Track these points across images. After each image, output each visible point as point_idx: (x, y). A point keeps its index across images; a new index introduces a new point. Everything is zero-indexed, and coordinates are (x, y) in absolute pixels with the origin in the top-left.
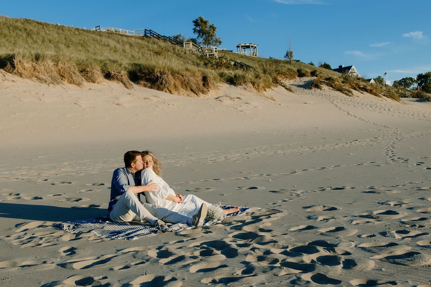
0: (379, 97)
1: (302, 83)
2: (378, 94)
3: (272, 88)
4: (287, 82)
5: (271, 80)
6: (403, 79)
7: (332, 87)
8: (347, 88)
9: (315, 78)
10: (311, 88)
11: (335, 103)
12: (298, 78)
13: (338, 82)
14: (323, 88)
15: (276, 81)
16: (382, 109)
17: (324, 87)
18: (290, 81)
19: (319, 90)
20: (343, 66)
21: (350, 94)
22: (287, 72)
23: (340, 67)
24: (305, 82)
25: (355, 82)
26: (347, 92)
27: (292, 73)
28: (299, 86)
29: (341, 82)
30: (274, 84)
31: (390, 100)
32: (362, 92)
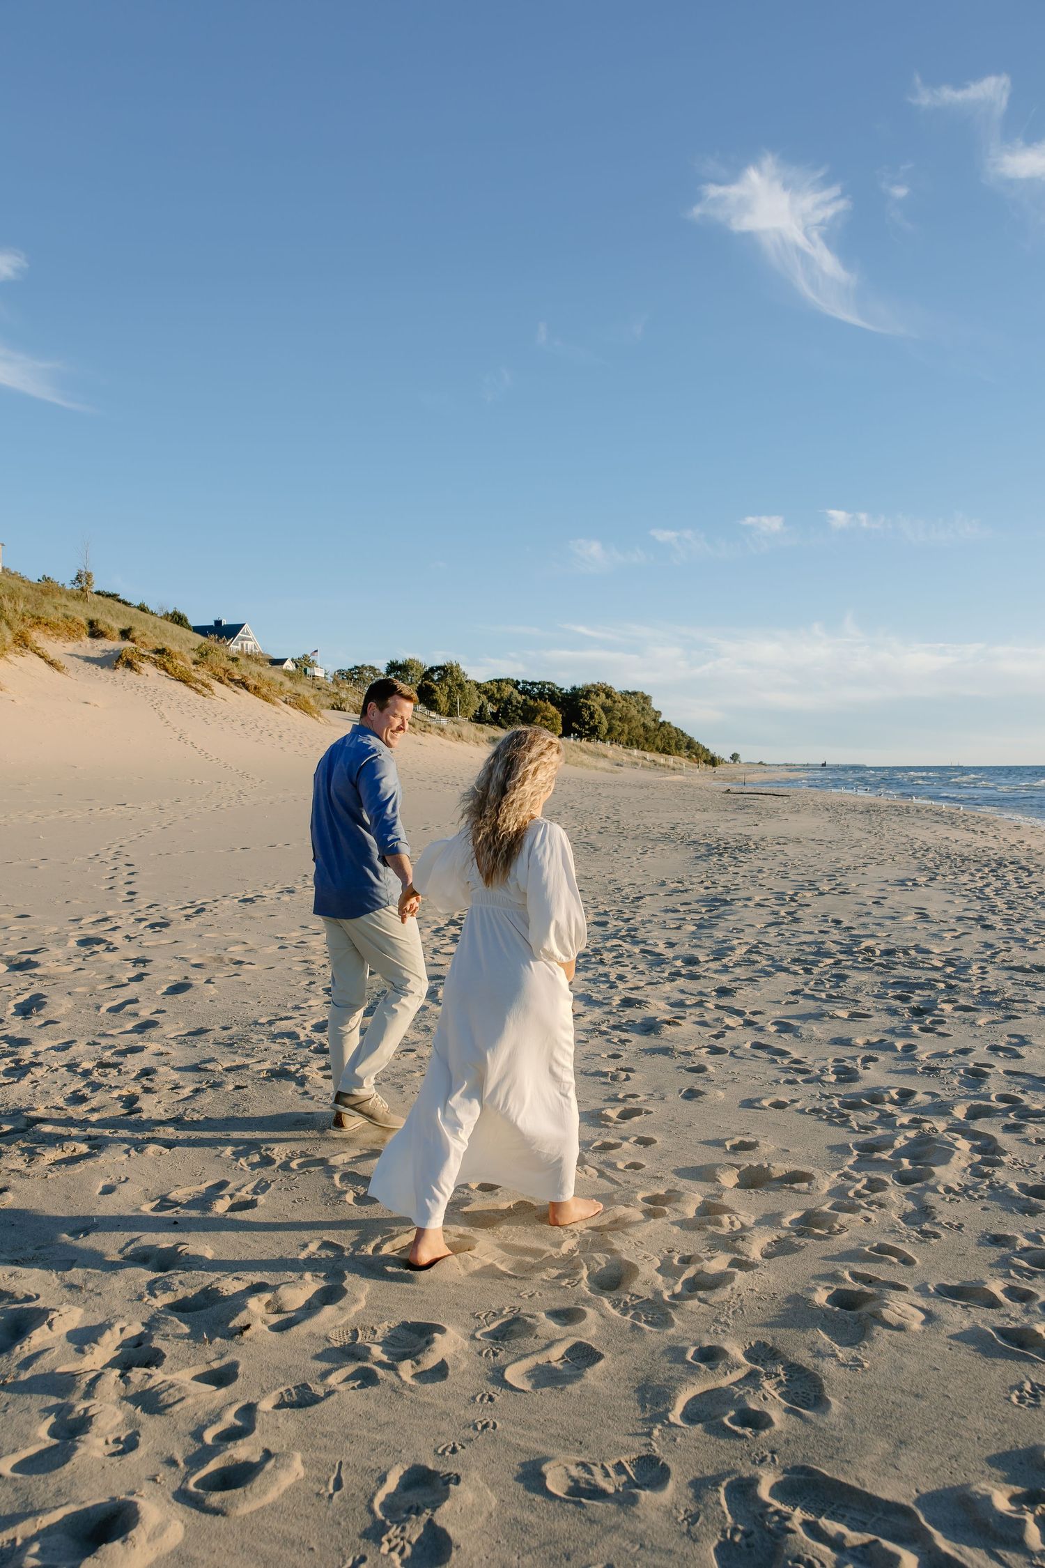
0: (274, 704)
1: (95, 654)
2: (271, 697)
3: (10, 657)
4: (56, 647)
5: (9, 637)
6: (356, 667)
7: (167, 670)
8: (205, 677)
9: (128, 644)
10: (116, 668)
11: (162, 709)
12: (88, 640)
13: (184, 661)
14: (143, 672)
15: (22, 642)
16: (265, 734)
17: (147, 668)
18: (66, 644)
19: (133, 674)
20: (225, 622)
21: (206, 691)
22: (61, 623)
23: (218, 623)
24: (104, 651)
25: (223, 665)
26: (200, 687)
27: (73, 627)
28: (88, 660)
29: (190, 662)
30: (18, 649)
31: (296, 714)
32: (236, 689)
